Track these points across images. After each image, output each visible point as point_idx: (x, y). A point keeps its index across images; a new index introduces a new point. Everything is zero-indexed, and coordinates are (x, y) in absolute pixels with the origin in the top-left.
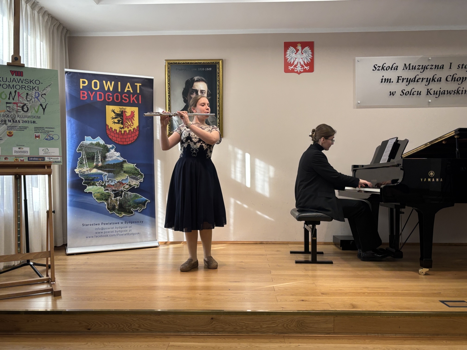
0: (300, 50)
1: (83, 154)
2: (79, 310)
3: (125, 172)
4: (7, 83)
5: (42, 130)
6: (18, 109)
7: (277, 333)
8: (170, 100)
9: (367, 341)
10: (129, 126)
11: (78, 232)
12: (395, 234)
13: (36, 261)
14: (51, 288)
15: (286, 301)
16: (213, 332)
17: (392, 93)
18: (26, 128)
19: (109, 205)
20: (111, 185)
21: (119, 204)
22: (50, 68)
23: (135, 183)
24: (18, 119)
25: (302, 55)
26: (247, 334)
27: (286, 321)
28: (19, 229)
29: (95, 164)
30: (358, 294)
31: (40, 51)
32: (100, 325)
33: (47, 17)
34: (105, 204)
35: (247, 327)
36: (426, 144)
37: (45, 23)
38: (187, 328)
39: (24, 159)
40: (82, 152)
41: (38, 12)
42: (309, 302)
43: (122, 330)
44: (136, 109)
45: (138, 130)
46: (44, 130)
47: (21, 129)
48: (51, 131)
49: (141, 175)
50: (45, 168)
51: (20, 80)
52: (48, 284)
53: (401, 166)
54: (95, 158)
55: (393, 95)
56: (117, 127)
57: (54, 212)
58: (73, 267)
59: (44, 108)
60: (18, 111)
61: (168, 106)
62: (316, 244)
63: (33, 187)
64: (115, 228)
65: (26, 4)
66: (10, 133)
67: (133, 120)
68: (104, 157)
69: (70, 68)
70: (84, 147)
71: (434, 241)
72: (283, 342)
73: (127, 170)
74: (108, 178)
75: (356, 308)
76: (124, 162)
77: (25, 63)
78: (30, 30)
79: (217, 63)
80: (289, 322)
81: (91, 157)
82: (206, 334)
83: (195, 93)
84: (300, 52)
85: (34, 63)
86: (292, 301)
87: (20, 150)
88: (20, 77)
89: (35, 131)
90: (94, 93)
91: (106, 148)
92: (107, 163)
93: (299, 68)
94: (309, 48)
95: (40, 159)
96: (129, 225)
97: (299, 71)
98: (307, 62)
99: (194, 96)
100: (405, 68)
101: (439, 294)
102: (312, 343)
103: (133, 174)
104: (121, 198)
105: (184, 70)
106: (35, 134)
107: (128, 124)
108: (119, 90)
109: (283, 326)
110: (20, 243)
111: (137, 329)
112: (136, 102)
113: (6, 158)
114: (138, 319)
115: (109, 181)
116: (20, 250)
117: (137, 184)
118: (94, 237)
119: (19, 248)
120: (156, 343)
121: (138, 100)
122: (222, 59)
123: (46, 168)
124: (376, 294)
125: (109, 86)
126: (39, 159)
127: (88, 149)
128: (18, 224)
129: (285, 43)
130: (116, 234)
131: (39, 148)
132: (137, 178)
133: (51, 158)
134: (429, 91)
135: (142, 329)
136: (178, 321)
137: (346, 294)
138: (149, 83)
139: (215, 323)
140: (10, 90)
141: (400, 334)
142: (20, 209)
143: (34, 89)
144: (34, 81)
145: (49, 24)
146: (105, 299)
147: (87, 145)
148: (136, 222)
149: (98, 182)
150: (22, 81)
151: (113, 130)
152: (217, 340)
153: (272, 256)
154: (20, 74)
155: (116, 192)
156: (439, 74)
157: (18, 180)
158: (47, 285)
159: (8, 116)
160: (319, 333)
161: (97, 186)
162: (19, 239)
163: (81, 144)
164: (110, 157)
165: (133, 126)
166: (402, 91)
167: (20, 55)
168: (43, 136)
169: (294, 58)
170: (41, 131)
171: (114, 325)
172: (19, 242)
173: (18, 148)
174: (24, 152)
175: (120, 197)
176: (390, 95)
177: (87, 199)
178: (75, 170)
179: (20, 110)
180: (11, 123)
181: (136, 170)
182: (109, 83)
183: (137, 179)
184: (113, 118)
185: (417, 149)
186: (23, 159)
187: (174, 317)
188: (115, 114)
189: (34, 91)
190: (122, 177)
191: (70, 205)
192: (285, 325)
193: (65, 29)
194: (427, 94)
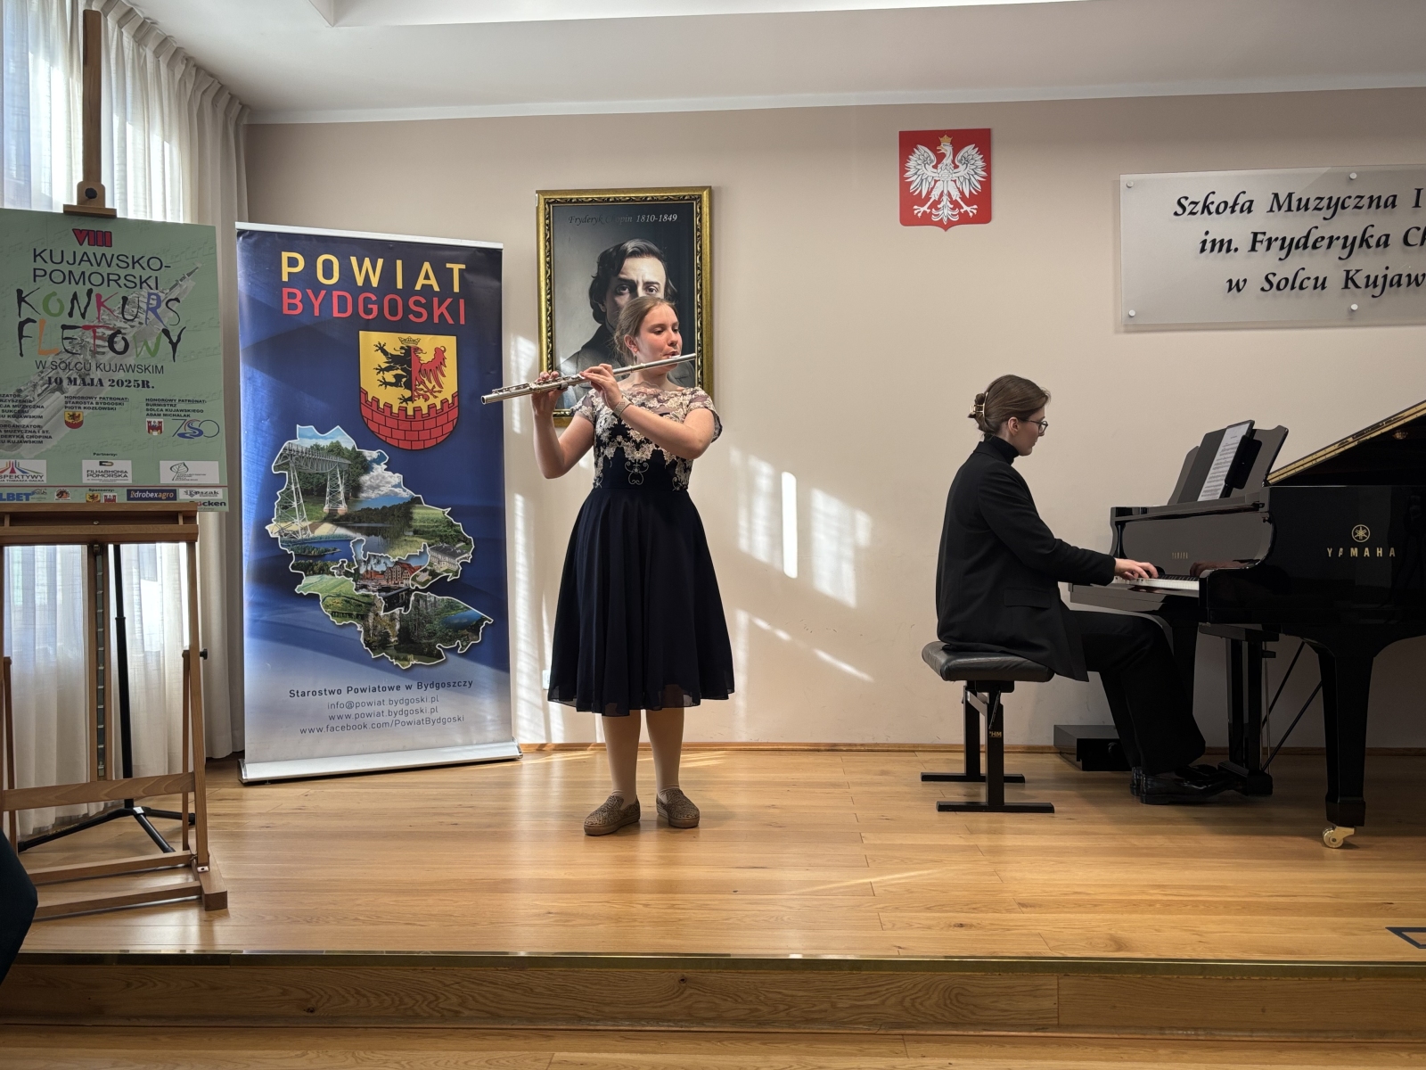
0: (948, 155)
1: (290, 478)
2: (281, 951)
3: (416, 532)
4: (65, 268)
5: (170, 408)
6: (99, 346)
7: (881, 1025)
8: (551, 313)
9: (1161, 1051)
10: (428, 394)
11: (275, 714)
12: (1246, 720)
13: (153, 804)
14: (197, 884)
15: (910, 926)
16: (686, 1021)
17: (1234, 283)
18: (120, 401)
19: (371, 632)
20: (377, 573)
21: (399, 630)
22: (192, 220)
23: (448, 566)
24: (96, 375)
25: (956, 171)
26: (789, 1028)
27: (909, 987)
28: (102, 707)
29: (326, 508)
30: (1134, 906)
31: (161, 170)
32: (343, 997)
33: (183, 67)
34: (359, 629)
35: (790, 1007)
36: (1343, 442)
37: (176, 86)
38: (607, 1009)
39: (114, 496)
40: (287, 472)
41: (157, 54)
42: (980, 932)
43: (410, 1013)
44: (449, 343)
45: (456, 404)
46: (173, 408)
47: (106, 406)
48: (194, 411)
49: (467, 542)
50: (178, 523)
51: (104, 258)
52: (187, 873)
53: (1266, 508)
54: (328, 490)
55: (1239, 290)
56: (391, 397)
57: (204, 654)
58: (263, 822)
59: (175, 340)
60: (99, 350)
61: (548, 332)
62: (1003, 753)
63: (142, 580)
64: (387, 702)
65: (120, 27)
66: (73, 416)
67: (440, 375)
68: (354, 489)
69: (251, 221)
70: (294, 458)
71: (1371, 741)
72: (902, 1052)
73: (424, 526)
74: (365, 550)
75: (1128, 951)
76: (415, 501)
77: (117, 206)
78: (133, 107)
79: (695, 199)
80: (920, 991)
81: (315, 489)
82: (663, 1026)
83: (627, 290)
84: (948, 161)
85: (146, 207)
86: (929, 928)
87: (103, 468)
88: (104, 249)
89: (147, 410)
90: (323, 292)
91: (360, 459)
92: (365, 506)
93: (946, 212)
94: (977, 149)
95: (163, 496)
96: (431, 692)
97: (945, 219)
98: (970, 191)
99: (624, 300)
100: (1275, 208)
101: (1385, 908)
102: (990, 1057)
103: (443, 538)
104: (405, 611)
105: (594, 220)
106: (148, 420)
107: (426, 387)
108: (400, 285)
109: (901, 1002)
110: (104, 749)
111: (457, 1012)
112: (451, 322)
113: (61, 494)
114: (458, 980)
115: (369, 560)
116: (105, 769)
117: (455, 569)
118: (325, 729)
119: (101, 763)
120: (513, 1053)
121: (455, 315)
122: (710, 187)
123: (181, 521)
124: (1189, 907)
125: (368, 272)
126: (160, 496)
127: (306, 465)
128: (97, 689)
129: (902, 134)
130: (389, 719)
131: (161, 462)
132: (455, 551)
133: (196, 493)
134: (1350, 276)
135: (471, 1010)
136: (578, 987)
137: (1096, 905)
138: (488, 262)
139: (691, 995)
140: (73, 288)
141: (1264, 1030)
142: (104, 646)
143: (144, 285)
144: (145, 259)
145: (190, 86)
146: (356, 919)
147: (302, 452)
148: (452, 684)
149: (338, 563)
150: (109, 261)
151: (381, 406)
152: (700, 1045)
153: (866, 789)
154: (104, 239)
155: (390, 594)
156: (1384, 223)
157: (99, 558)
158: (184, 876)
159: (68, 366)
160: (1013, 1025)
161: (334, 575)
162: (101, 736)
163: (285, 449)
164: (373, 488)
165: (440, 392)
166: (1267, 278)
167: (103, 182)
168: (171, 425)
169: (930, 179)
170: (166, 410)
171: (386, 997)
172: (102, 746)
173: (98, 462)
174: (117, 474)
175: (403, 609)
176: (1230, 289)
177: (306, 616)
178: (267, 527)
179: (104, 347)
180: (77, 387)
181: (451, 525)
182: (367, 262)
183: (454, 555)
184: (381, 370)
185: (1314, 457)
186: (112, 494)
187: (566, 973)
188: (388, 358)
189: (145, 291)
190: (409, 549)
191: (254, 634)
192: (907, 1003)
193: (238, 102)
194: (1346, 287)
